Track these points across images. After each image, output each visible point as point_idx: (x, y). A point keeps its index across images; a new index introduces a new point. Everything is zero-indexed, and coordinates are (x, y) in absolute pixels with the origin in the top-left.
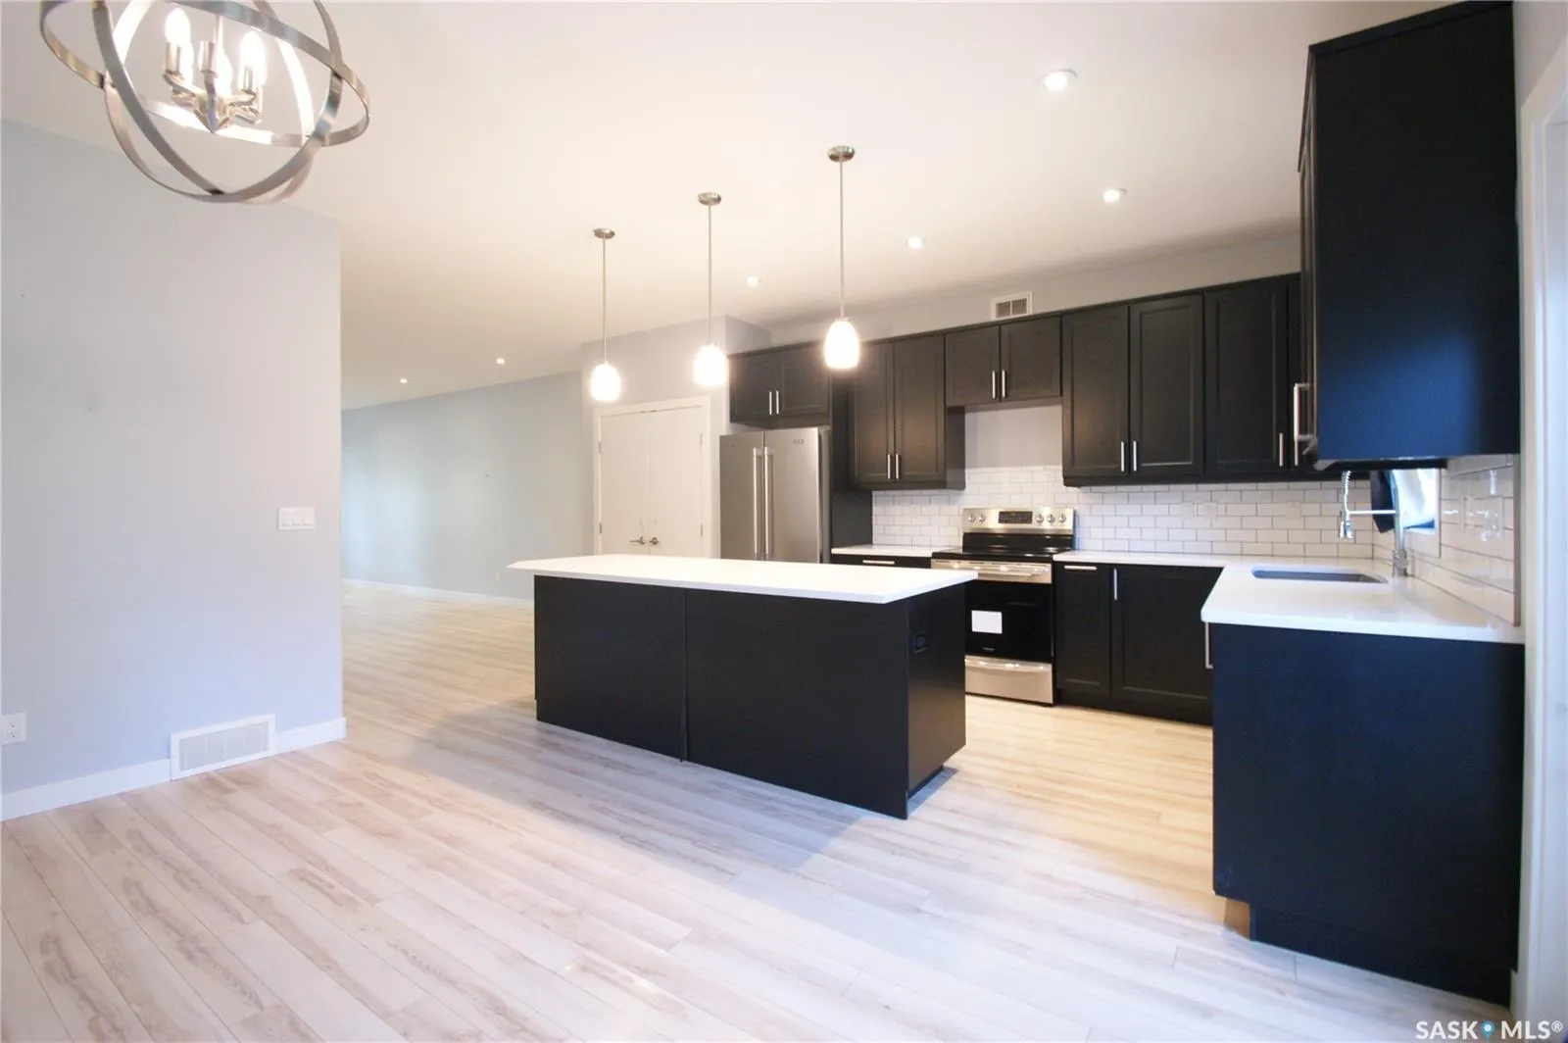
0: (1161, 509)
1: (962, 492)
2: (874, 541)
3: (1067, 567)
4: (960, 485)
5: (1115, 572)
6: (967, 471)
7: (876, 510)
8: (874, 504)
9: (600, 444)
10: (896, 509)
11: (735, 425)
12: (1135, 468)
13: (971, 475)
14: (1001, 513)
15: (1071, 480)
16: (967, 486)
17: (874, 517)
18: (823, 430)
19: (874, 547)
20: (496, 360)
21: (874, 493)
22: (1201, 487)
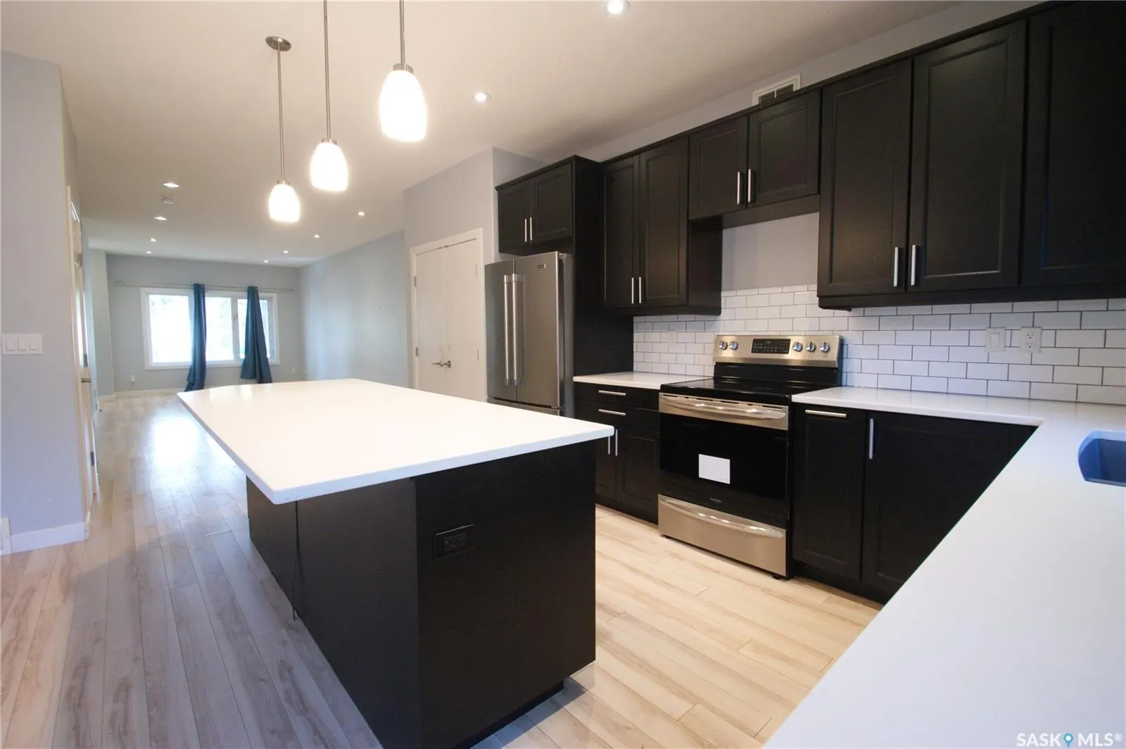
0: (958, 337)
1: (717, 318)
2: (634, 369)
3: (808, 411)
4: (716, 310)
5: (872, 422)
6: (723, 294)
7: (637, 336)
8: (634, 331)
9: (415, 278)
10: (655, 336)
11: (503, 255)
12: (913, 282)
13: (727, 299)
14: (756, 341)
15: (828, 300)
16: (722, 310)
17: (635, 344)
18: (564, 256)
19: (635, 375)
20: (358, 213)
21: (636, 319)
22: (1019, 306)
